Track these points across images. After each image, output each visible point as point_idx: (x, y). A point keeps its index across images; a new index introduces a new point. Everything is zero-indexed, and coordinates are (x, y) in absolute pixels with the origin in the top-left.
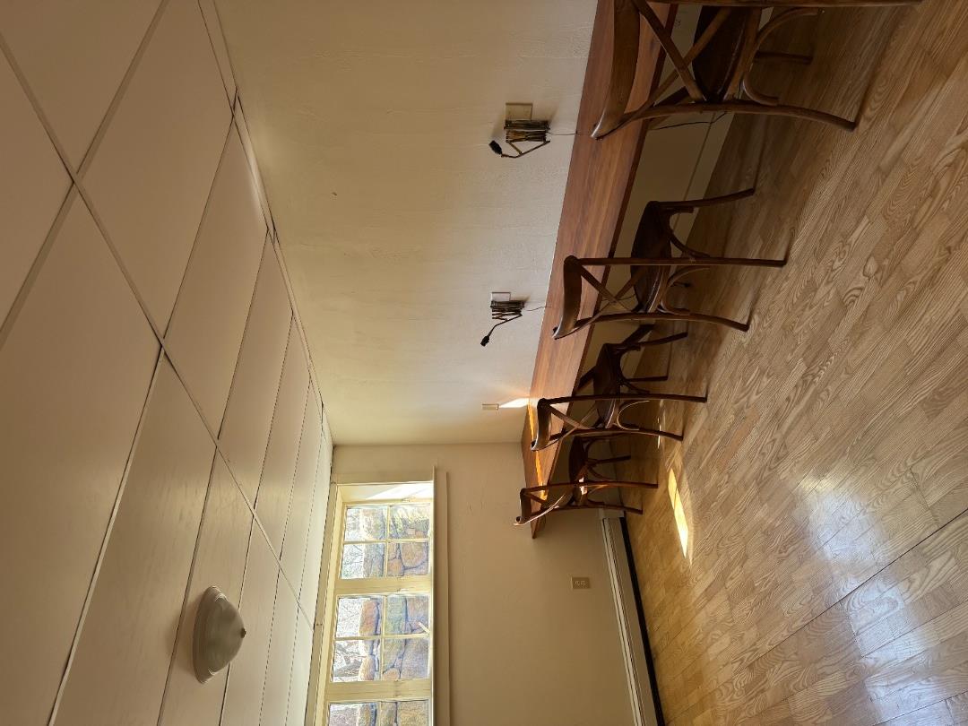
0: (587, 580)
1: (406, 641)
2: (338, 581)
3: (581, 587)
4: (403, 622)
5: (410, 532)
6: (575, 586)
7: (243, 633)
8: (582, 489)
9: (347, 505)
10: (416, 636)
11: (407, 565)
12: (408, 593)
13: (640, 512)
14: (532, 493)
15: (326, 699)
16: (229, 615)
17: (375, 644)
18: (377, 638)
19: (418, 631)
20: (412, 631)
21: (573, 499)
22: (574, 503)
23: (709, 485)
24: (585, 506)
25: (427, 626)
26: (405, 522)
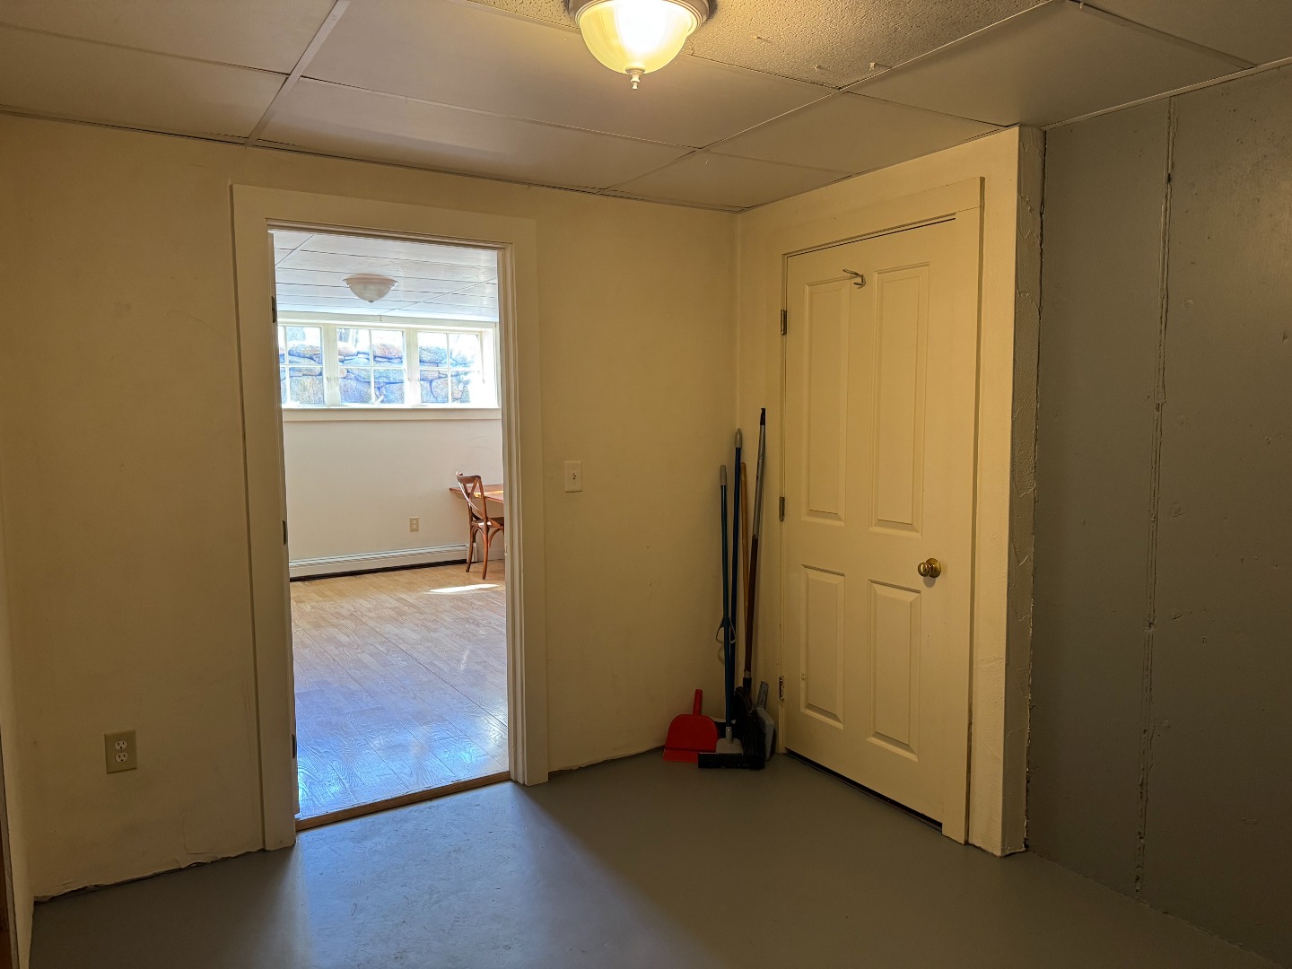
0: (417, 530)
1: (369, 383)
2: (417, 330)
3: (411, 525)
4: (386, 380)
5: (461, 386)
6: (412, 520)
7: (371, 302)
8: (483, 524)
9: (480, 335)
10: (373, 391)
11: (434, 384)
12: (407, 384)
13: (468, 571)
14: (478, 485)
15: (323, 324)
16: (381, 295)
17: (366, 356)
18: (371, 357)
19: (378, 393)
20: (379, 388)
21: (478, 519)
22: (474, 519)
23: (476, 602)
24: (472, 527)
25: (382, 402)
26: (467, 383)
